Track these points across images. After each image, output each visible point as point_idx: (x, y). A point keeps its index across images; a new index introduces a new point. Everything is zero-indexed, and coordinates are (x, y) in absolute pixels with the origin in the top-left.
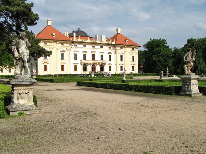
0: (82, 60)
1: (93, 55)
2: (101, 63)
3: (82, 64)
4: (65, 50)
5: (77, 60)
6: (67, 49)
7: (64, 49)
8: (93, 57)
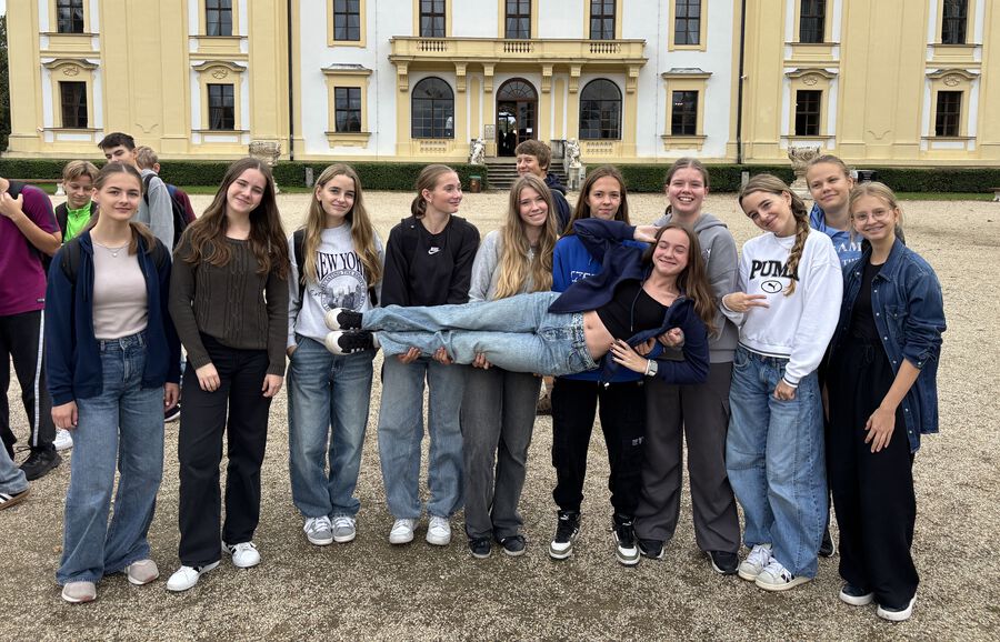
5: (358, 38)
8: (512, 10)
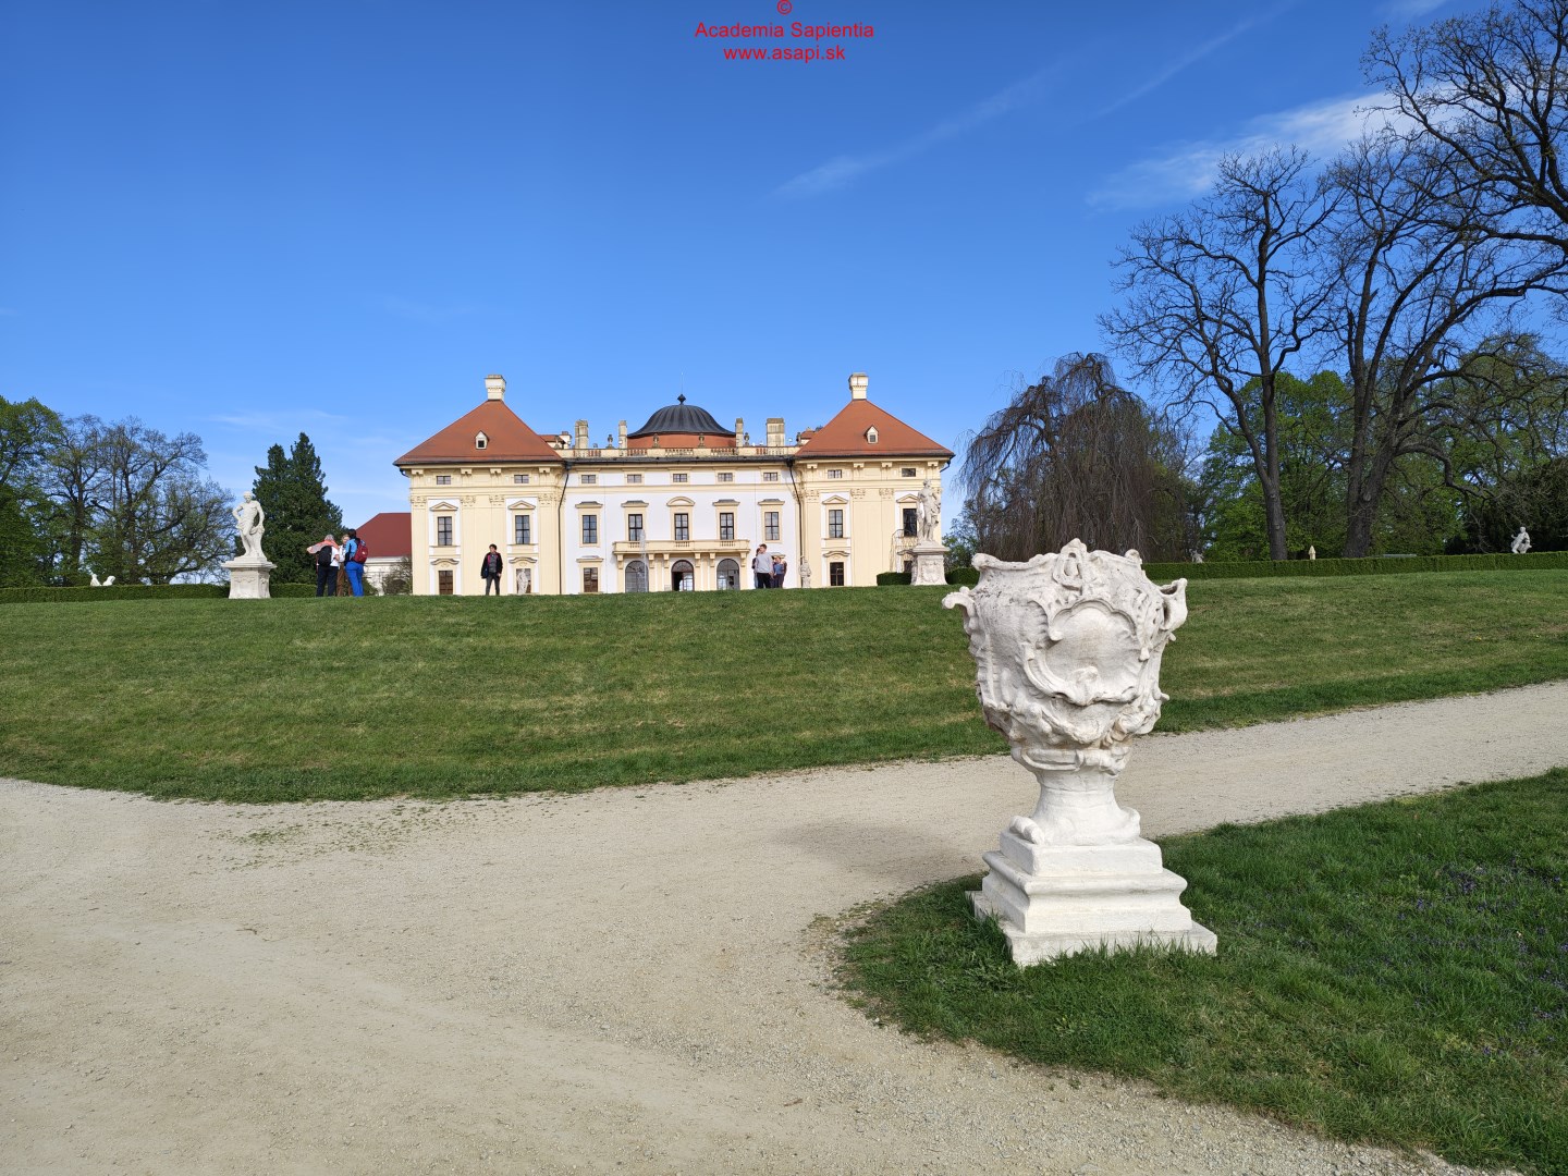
0: (622, 539)
1: (678, 515)
5: (595, 542)
6: (541, 496)
8: (679, 524)
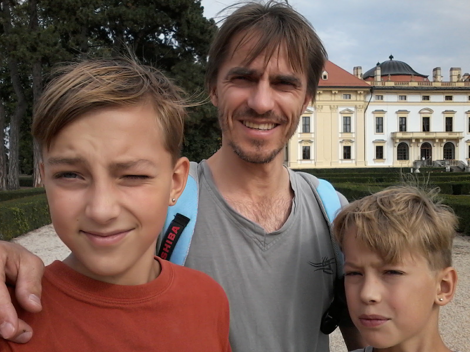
0: (396, 131)
1: (424, 118)
2: (447, 139)
3: (396, 143)
4: (353, 109)
5: (382, 132)
6: (358, 106)
7: (350, 108)
